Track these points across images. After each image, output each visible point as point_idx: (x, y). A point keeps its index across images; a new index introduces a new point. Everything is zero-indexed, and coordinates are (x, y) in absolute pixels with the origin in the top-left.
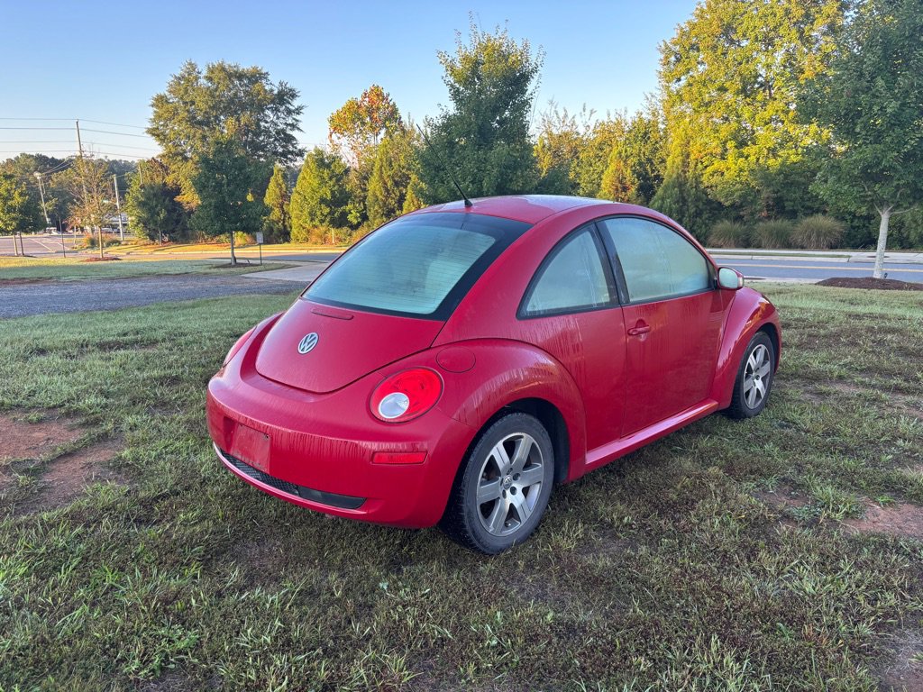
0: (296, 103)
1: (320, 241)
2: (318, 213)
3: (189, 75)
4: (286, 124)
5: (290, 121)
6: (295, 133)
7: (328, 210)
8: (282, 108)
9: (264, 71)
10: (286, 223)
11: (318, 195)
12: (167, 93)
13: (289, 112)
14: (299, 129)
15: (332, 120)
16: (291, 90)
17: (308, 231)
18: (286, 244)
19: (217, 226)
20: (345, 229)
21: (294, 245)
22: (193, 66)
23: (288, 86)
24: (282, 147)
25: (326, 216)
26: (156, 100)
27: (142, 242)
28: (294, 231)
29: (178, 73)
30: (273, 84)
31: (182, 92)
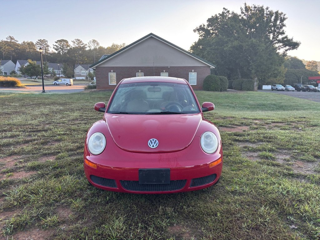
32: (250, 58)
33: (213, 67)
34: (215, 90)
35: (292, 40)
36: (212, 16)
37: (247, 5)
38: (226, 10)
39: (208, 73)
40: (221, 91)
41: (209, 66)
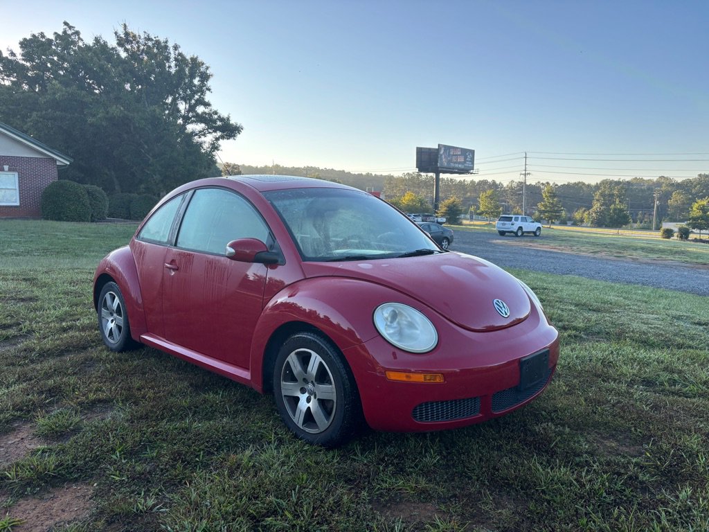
32: (146, 147)
33: (63, 161)
34: (80, 218)
35: (228, 119)
36: (34, 36)
37: (130, 30)
38: (70, 27)
39: (51, 177)
40: (92, 222)
41: (53, 159)
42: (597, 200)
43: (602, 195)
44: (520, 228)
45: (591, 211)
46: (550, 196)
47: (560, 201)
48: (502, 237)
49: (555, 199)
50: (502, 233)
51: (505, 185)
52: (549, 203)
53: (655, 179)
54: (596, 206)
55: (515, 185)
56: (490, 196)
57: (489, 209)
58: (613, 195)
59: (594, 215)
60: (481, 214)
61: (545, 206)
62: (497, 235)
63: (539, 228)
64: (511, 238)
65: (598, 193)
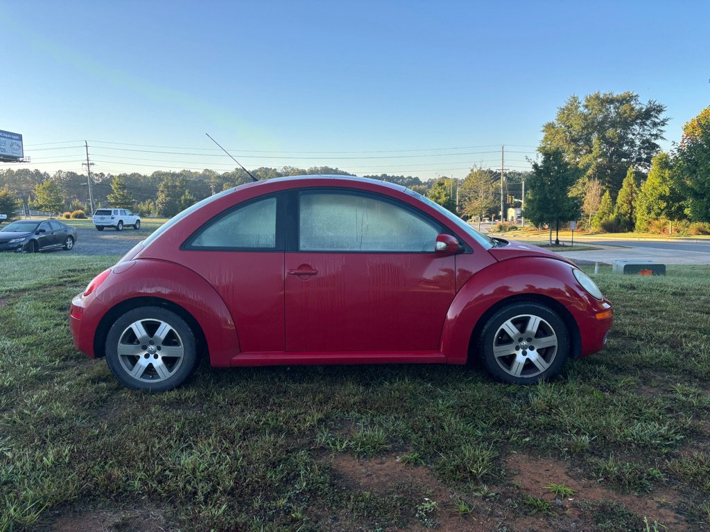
0: (662, 116)
1: (659, 231)
2: (656, 207)
3: (572, 106)
4: (650, 134)
5: (654, 132)
6: (658, 142)
7: (665, 204)
8: (648, 122)
9: (634, 95)
10: (632, 216)
11: (658, 192)
12: (555, 121)
13: (655, 124)
14: (662, 138)
15: (686, 128)
16: (659, 106)
17: (650, 223)
18: (630, 233)
19: (538, 216)
20: (684, 222)
21: (637, 234)
22: (575, 99)
23: (655, 103)
24: (646, 154)
25: (662, 210)
26: (546, 127)
27: (530, 229)
28: (638, 223)
29: (563, 105)
30: (642, 103)
31: (564, 119)
42: (162, 191)
43: (166, 186)
44: (121, 222)
45: (157, 202)
46: (120, 188)
47: (131, 193)
48: (101, 232)
49: (125, 191)
50: (100, 228)
51: (52, 176)
52: (120, 195)
53: (201, 172)
54: (161, 197)
55: (63, 175)
56: (49, 187)
57: (49, 202)
58: (176, 186)
59: (160, 206)
60: (38, 208)
61: (116, 198)
62: (94, 230)
63: (138, 221)
64: (113, 233)
65: (162, 184)
